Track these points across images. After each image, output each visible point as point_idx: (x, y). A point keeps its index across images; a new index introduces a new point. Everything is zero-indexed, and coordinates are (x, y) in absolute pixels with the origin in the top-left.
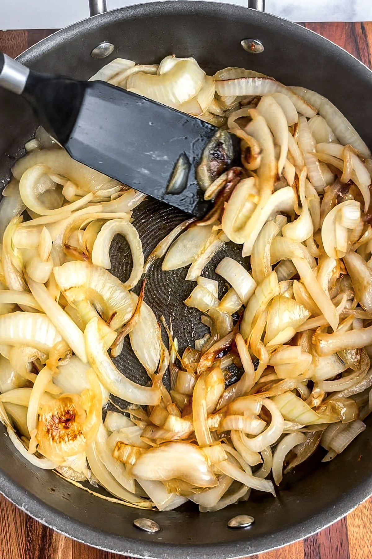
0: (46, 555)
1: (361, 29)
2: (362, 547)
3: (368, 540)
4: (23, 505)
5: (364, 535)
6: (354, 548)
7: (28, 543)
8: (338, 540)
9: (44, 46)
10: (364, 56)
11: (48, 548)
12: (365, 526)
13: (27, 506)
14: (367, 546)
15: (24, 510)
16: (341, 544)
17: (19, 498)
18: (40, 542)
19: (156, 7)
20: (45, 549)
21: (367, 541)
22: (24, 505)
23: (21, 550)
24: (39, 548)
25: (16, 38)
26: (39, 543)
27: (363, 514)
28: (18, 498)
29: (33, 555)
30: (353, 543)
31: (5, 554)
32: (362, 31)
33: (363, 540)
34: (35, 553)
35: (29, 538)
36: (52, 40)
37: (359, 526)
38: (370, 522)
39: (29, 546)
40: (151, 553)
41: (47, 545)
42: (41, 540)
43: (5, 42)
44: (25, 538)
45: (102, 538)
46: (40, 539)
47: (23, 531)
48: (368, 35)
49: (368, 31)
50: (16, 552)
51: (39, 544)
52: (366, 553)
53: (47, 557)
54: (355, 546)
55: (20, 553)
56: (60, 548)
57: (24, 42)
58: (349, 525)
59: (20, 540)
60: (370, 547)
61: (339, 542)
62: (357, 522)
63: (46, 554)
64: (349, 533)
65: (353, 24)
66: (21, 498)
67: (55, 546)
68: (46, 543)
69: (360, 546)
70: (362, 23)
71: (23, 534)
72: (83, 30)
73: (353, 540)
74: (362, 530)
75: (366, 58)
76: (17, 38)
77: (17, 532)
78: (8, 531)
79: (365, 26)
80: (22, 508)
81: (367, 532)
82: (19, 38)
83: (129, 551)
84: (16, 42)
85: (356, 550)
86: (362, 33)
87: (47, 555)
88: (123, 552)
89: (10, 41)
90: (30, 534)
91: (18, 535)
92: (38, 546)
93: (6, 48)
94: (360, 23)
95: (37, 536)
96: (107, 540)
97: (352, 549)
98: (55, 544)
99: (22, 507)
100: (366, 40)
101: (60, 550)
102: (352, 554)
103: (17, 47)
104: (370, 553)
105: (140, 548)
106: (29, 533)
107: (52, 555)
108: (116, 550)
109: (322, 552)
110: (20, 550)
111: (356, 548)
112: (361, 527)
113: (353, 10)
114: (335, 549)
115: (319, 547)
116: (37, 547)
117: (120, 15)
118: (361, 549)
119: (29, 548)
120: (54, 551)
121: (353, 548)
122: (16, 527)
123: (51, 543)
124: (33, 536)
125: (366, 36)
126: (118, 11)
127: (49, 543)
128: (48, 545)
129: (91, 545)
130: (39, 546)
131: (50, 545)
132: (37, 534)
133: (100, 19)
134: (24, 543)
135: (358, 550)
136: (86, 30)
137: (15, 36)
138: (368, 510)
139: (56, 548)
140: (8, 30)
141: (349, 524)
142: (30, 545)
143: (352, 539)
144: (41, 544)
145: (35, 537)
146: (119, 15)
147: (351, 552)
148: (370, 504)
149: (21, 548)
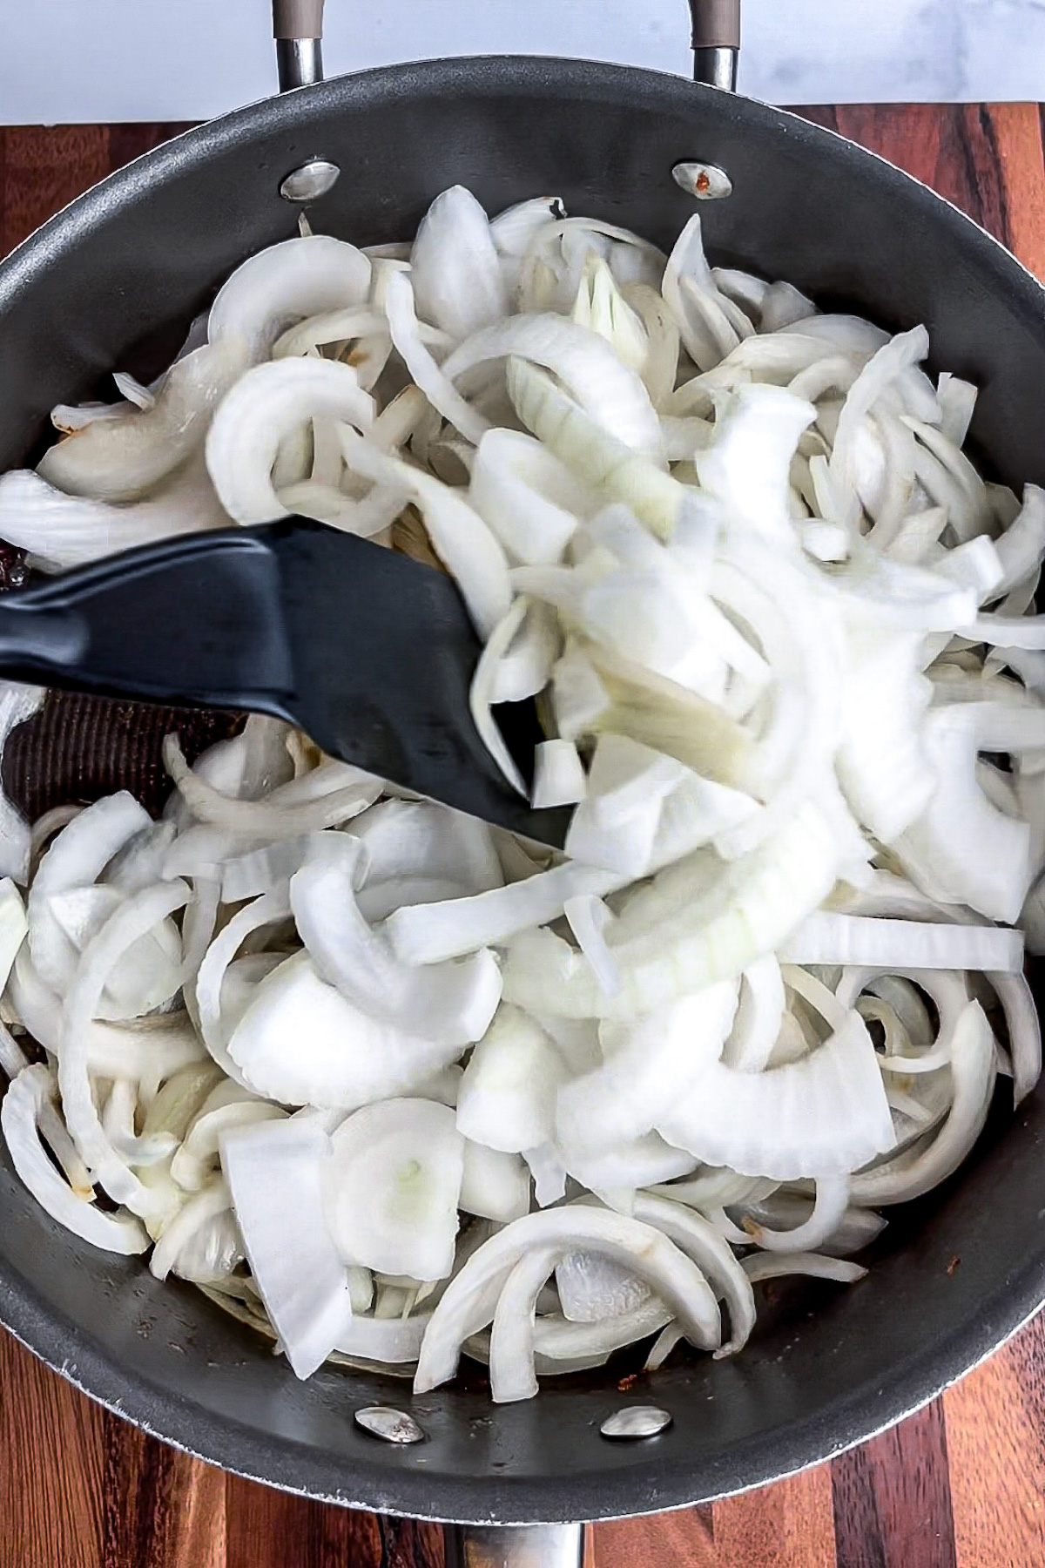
0: (158, 1495)
1: (981, 121)
2: (981, 1472)
3: (999, 1454)
4: (65, 1364)
5: (988, 1441)
6: (962, 1474)
7: (111, 1464)
8: (922, 1455)
9: (156, 167)
10: (988, 193)
11: (163, 1475)
12: (990, 1419)
13: (75, 1367)
14: (997, 1471)
15: (67, 1375)
16: (929, 1466)
17: (56, 1346)
18: (141, 1459)
19: (450, 74)
20: (156, 1479)
21: (996, 1460)
22: (68, 1364)
23: (93, 1481)
24: (139, 1475)
25: (80, 146)
26: (139, 1461)
27: (985, 1387)
28: (54, 1344)
29: (125, 1493)
30: (961, 1462)
31: (51, 1493)
32: (984, 127)
33: (986, 1455)
34: (128, 1488)
35: (114, 1451)
36: (177, 151)
37: (976, 1420)
38: (1004, 1408)
39: (112, 1471)
40: (395, 1498)
41: (161, 1467)
42: (144, 1456)
43: (51, 158)
44: (104, 1448)
45: (268, 1455)
46: (142, 1452)
47: (97, 1432)
48: (1000, 136)
49: (999, 127)
50: (80, 1485)
51: (139, 1466)
52: (994, 1487)
53: (159, 1500)
54: (964, 1471)
55: (90, 1488)
56: (193, 1475)
57: (101, 156)
58: (949, 1415)
59: (89, 1455)
60: (1003, 1474)
61: (924, 1460)
62: (971, 1407)
63: (157, 1492)
64: (948, 1437)
65: (961, 107)
66: (59, 1345)
67: (182, 1472)
68: (159, 1462)
69: (977, 1472)
70: (982, 105)
71: (98, 1440)
72: (260, 126)
73: (959, 1455)
74: (983, 1430)
75: (995, 196)
76: (82, 144)
77: (82, 1435)
78: (57, 1430)
79: (992, 115)
80: (64, 1372)
81: (997, 1434)
82: (86, 146)
83: (338, 1491)
84: (80, 155)
85: (968, 1481)
86: (982, 132)
87: (160, 1493)
88: (322, 1495)
89: (64, 154)
90: (114, 1439)
91: (83, 1443)
92: (136, 1471)
93: (52, 170)
94: (978, 107)
95: (133, 1445)
96: (282, 1461)
97: (956, 1479)
98: (181, 1465)
99: (63, 1370)
100: (995, 152)
101: (194, 1480)
102: (957, 1492)
103: (80, 169)
104: (1003, 1489)
105: (369, 1485)
106: (113, 1435)
107: (174, 1493)
108: (305, 1487)
109: (880, 1486)
110: (89, 1481)
111: (968, 1476)
112: (981, 1419)
113: (960, 72)
114: (912, 1479)
115: (871, 1474)
116: (134, 1474)
117: (358, 91)
118: (980, 1480)
119: (112, 1475)
120: (179, 1483)
121: (958, 1476)
122: (79, 1421)
123: (171, 1463)
124: (123, 1446)
125: (993, 140)
126: (350, 80)
127: (165, 1463)
128: (163, 1468)
129: (240, 1474)
130: (140, 1471)
131: (167, 1469)
132: (135, 1439)
133: (304, 101)
134: (101, 1461)
135: (972, 1481)
136: (266, 128)
137: (76, 140)
138: (998, 1379)
139: (185, 1476)
140: (57, 127)
141: (951, 1413)
142: (115, 1469)
143: (956, 1453)
144: (145, 1466)
145: (128, 1448)
146: (355, 90)
147: (953, 1486)
148: (1004, 1362)
149: (92, 1475)
